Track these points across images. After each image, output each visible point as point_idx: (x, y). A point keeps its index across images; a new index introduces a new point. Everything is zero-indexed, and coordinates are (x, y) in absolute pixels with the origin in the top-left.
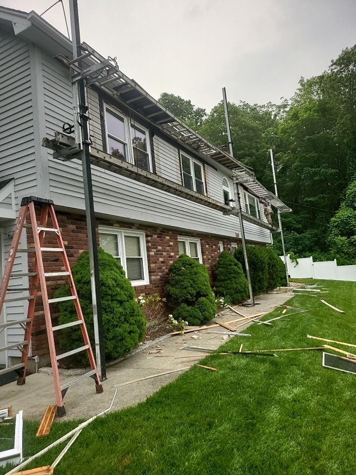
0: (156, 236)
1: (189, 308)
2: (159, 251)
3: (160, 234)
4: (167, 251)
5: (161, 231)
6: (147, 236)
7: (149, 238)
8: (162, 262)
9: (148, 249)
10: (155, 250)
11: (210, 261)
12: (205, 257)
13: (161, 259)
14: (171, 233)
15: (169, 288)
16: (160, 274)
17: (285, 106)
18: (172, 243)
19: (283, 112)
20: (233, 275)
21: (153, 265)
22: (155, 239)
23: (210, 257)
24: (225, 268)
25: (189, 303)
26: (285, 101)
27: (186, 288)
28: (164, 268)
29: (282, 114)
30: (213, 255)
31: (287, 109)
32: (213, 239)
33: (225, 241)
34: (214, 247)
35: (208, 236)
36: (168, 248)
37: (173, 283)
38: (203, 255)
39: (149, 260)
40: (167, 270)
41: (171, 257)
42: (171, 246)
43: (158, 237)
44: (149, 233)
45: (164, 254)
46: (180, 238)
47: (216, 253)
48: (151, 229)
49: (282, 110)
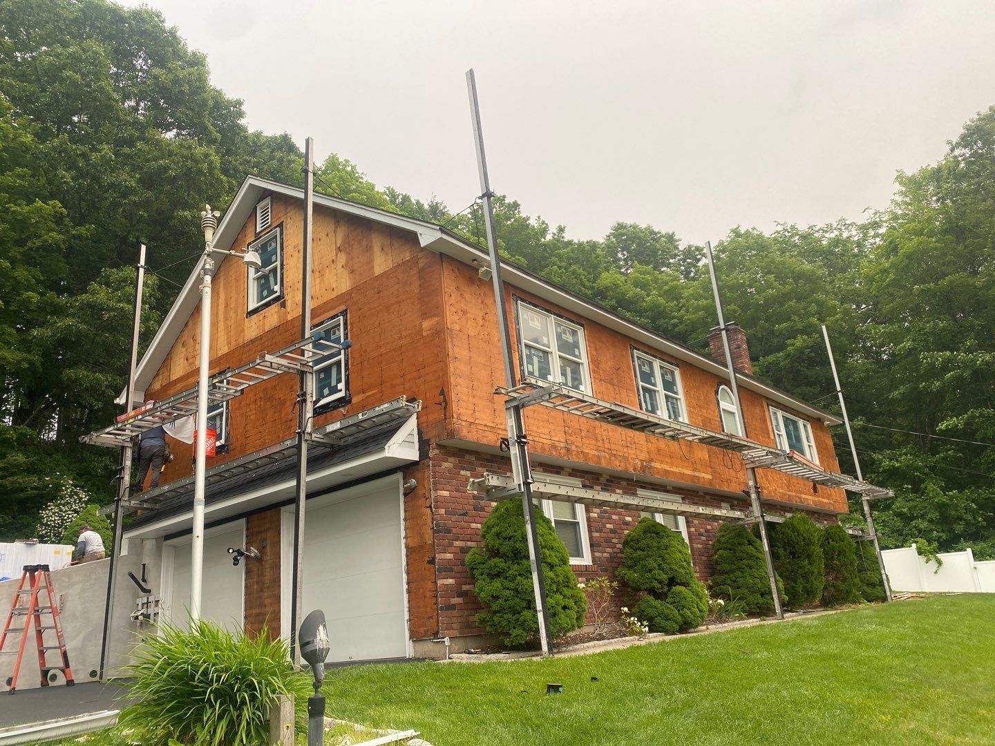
1: (657, 603)
2: (606, 512)
3: (605, 485)
4: (619, 514)
5: (608, 480)
8: (612, 531)
10: (598, 510)
11: (704, 538)
12: (693, 529)
13: (608, 526)
14: (624, 483)
15: (623, 571)
16: (609, 550)
17: (876, 225)
20: (745, 562)
21: (596, 534)
23: (702, 530)
24: (730, 550)
25: (659, 596)
27: (650, 571)
29: (872, 241)
30: (709, 527)
31: (882, 231)
35: (698, 492)
37: (630, 563)
38: (688, 527)
39: (589, 526)
40: (620, 546)
41: (627, 524)
44: (587, 483)
45: (614, 517)
48: (590, 476)
49: (872, 233)
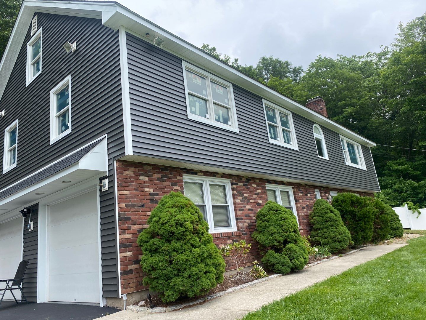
0: (241, 184)
1: (277, 255)
2: (246, 198)
3: (245, 182)
4: (254, 199)
5: (247, 179)
6: (232, 184)
7: (234, 186)
9: (234, 197)
10: (241, 198)
12: (299, 205)
13: (248, 207)
14: (257, 181)
16: (248, 221)
17: (386, 53)
18: (259, 191)
19: (385, 59)
21: (239, 212)
22: (241, 187)
23: (304, 205)
25: (278, 250)
26: (385, 48)
28: (252, 215)
30: (308, 203)
31: (388, 56)
32: (307, 187)
33: (322, 189)
34: (309, 195)
36: (255, 196)
38: (296, 204)
39: (235, 208)
40: (254, 218)
41: (259, 204)
42: (258, 194)
43: (244, 185)
45: (251, 201)
46: (268, 186)
47: (312, 201)
